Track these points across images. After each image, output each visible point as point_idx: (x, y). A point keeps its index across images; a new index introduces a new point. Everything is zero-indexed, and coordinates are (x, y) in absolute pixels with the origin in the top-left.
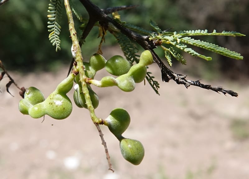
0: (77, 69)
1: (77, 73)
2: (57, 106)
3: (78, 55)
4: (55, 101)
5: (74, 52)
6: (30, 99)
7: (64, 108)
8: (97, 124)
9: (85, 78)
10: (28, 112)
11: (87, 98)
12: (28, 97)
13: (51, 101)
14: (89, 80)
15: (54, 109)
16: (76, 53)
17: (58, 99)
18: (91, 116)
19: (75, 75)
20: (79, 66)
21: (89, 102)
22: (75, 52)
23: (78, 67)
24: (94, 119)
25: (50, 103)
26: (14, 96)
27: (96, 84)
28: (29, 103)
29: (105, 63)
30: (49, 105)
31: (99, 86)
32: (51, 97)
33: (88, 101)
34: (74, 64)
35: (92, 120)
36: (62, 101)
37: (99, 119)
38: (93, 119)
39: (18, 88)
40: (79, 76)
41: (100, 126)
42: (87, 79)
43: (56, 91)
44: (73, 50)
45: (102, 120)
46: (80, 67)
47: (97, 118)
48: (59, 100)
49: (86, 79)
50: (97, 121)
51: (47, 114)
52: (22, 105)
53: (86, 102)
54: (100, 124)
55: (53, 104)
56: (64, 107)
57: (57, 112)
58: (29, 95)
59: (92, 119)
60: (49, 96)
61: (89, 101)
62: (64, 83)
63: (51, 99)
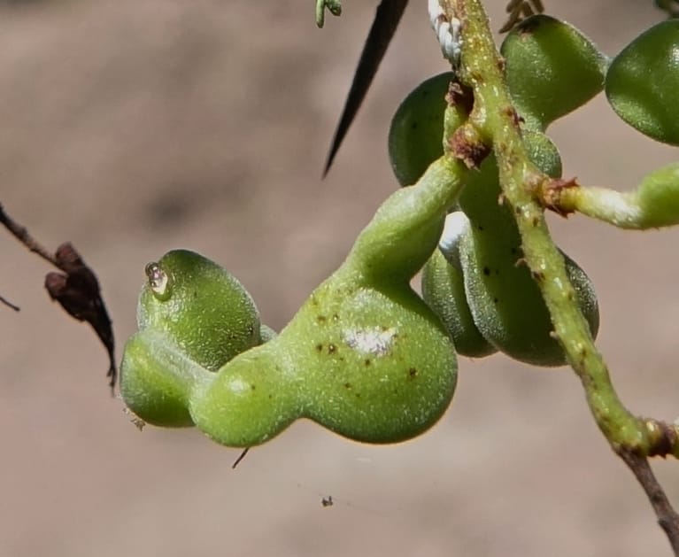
0: (475, 127)
1: (482, 153)
2: (368, 362)
3: (477, 43)
4: (350, 334)
5: (445, 25)
6: (179, 330)
7: (412, 372)
8: (635, 457)
9: (535, 179)
10: (188, 411)
11: (557, 304)
12: (167, 319)
13: (327, 334)
14: (559, 189)
15: (350, 381)
16: (460, 29)
17: (366, 319)
18: (594, 410)
19: (469, 164)
20: (489, 111)
21: (572, 325)
22: (456, 22)
23: (481, 115)
24: (618, 428)
25: (320, 348)
26: (17, 309)
27: (607, 213)
28: (181, 354)
29: (604, 70)
30: (314, 360)
31: (626, 226)
32: (325, 310)
33: (567, 316)
34: (448, 97)
35: (606, 432)
36: (392, 331)
37: (645, 428)
38: (606, 427)
39: (36, 250)
40: (496, 171)
41: (655, 463)
42: (545, 185)
43: (350, 269)
44: (441, 11)
45: (661, 425)
46: (496, 112)
47: (630, 421)
48: (375, 323)
49: (540, 184)
50: (636, 439)
51: (307, 415)
52: (146, 367)
53: (552, 328)
54: (653, 453)
55: (339, 350)
56: (410, 362)
57: (373, 397)
58: (172, 302)
59: (602, 427)
60: (309, 305)
61: (574, 318)
62: (403, 219)
63: (321, 318)
